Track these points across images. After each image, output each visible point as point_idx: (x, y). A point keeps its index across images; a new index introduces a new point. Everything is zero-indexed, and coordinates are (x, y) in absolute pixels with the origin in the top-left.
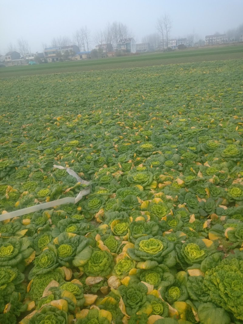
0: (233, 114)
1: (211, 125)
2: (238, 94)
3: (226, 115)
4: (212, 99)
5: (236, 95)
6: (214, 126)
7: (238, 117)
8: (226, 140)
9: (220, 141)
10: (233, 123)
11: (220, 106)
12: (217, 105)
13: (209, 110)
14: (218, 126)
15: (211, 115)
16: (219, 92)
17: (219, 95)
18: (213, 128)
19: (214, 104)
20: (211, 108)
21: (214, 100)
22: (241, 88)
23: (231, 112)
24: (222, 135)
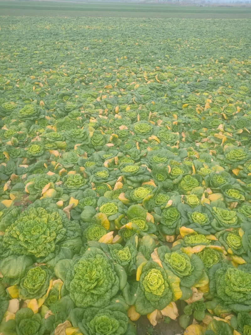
0: (30, 74)
1: (6, 87)
2: (34, 54)
3: (23, 75)
4: (7, 58)
5: (32, 55)
6: (10, 87)
7: (35, 77)
8: (24, 100)
9: (17, 102)
10: (30, 83)
11: (16, 67)
12: (13, 66)
13: (4, 71)
14: (15, 87)
15: (7, 77)
16: (14, 51)
17: (14, 55)
18: (10, 90)
19: (9, 65)
20: (6, 69)
21: (10, 60)
22: (37, 48)
23: (28, 72)
24: (19, 96)
